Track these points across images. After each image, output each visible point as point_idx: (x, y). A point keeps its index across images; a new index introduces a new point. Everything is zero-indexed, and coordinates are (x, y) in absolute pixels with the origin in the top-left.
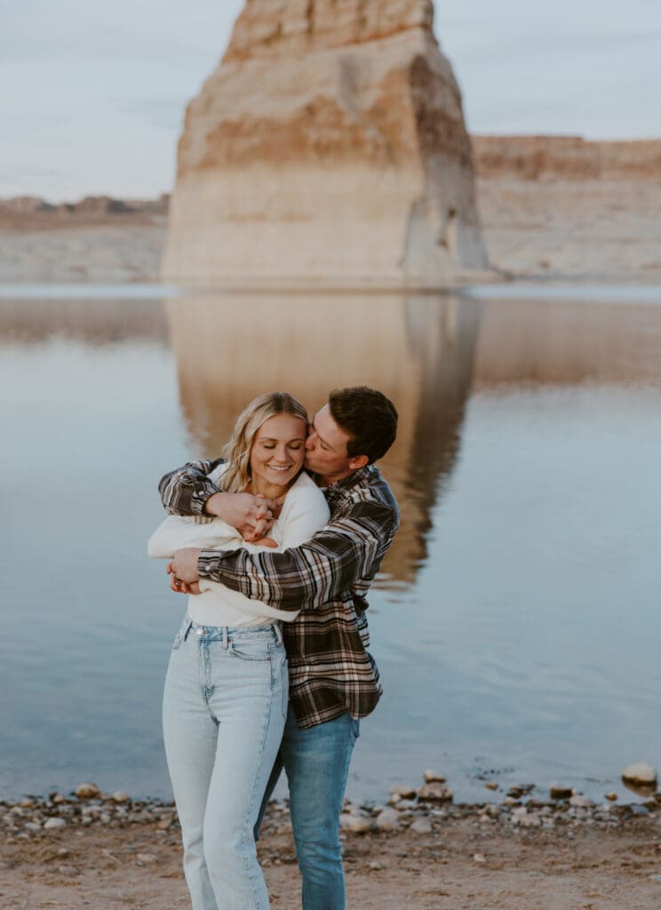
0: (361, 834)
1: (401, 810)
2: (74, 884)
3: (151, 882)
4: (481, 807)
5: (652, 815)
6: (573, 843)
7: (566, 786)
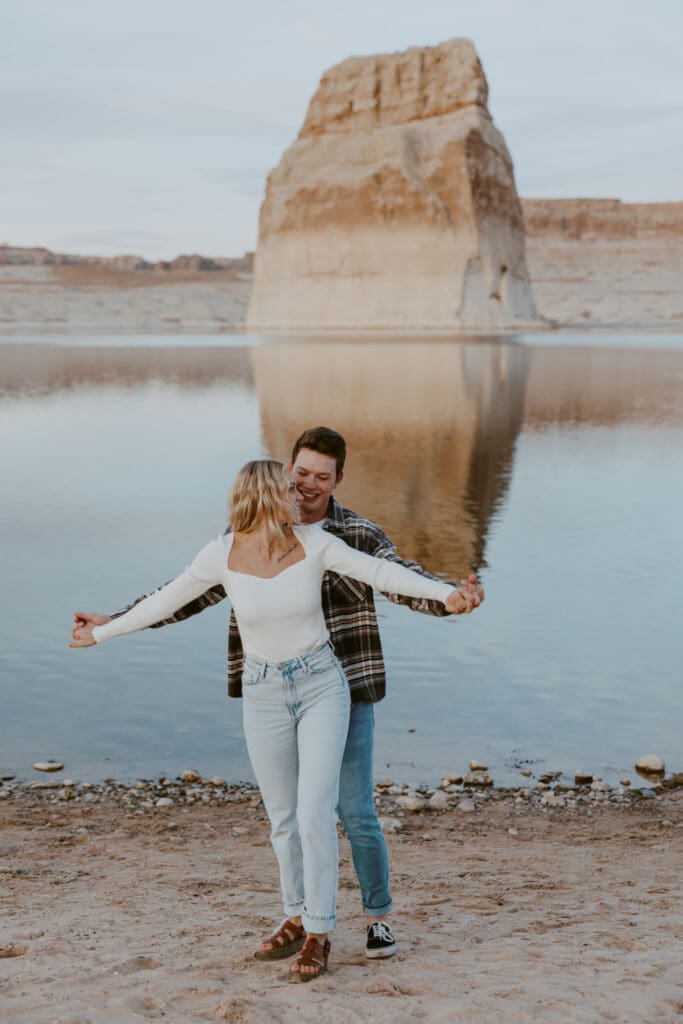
0: (417, 812)
1: (450, 793)
2: (182, 851)
3: (245, 850)
4: (517, 791)
5: (659, 798)
6: (591, 820)
7: (588, 774)
